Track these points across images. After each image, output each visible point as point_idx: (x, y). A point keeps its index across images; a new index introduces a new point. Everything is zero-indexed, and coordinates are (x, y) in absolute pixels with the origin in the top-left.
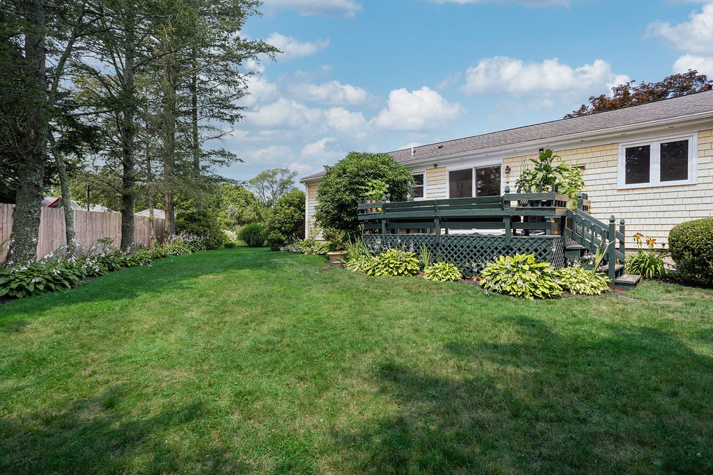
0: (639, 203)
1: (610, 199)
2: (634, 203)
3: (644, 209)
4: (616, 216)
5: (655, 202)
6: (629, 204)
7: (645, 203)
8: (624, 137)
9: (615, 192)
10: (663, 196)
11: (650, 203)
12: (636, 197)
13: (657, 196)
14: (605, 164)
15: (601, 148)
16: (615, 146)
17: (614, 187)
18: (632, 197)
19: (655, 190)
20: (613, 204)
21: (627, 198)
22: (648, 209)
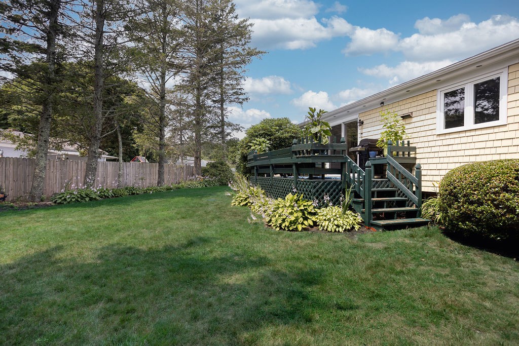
0: (455, 147)
1: (431, 144)
2: (450, 148)
3: (459, 153)
5: (467, 146)
6: (446, 148)
7: (459, 147)
8: (439, 83)
9: (435, 138)
10: (476, 139)
11: (464, 147)
12: (452, 141)
13: (470, 139)
14: (426, 111)
15: (424, 96)
16: (435, 93)
17: (434, 132)
18: (448, 142)
19: (468, 134)
20: (434, 149)
21: (445, 142)
22: (462, 153)
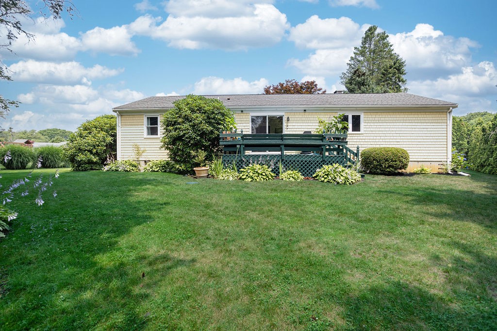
4: (360, 146)
